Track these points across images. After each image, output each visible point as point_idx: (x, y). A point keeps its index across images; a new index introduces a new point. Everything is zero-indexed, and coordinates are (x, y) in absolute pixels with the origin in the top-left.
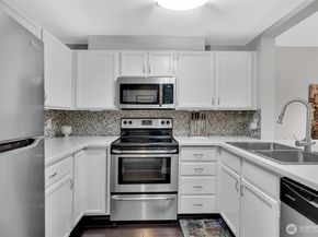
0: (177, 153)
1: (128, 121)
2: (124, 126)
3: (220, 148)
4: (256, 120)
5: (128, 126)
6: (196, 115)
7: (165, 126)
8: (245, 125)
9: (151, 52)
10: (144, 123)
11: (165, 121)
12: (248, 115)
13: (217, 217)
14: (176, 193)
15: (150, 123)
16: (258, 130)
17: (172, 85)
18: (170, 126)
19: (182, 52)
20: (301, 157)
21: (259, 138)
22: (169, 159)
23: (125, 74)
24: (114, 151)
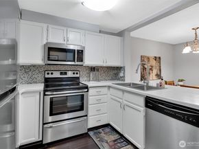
0: (88, 91)
1: (50, 72)
2: (47, 76)
3: (109, 87)
4: (122, 72)
5: (50, 76)
6: (93, 69)
7: (76, 76)
8: (117, 75)
9: (69, 29)
10: (61, 74)
11: (75, 72)
12: (119, 69)
13: (108, 125)
14: (86, 116)
15: (66, 74)
16: (124, 77)
17: (82, 51)
18: (78, 76)
19: (87, 32)
20: (145, 88)
21: (124, 81)
22: (83, 95)
23: (51, 40)
24: (46, 93)
